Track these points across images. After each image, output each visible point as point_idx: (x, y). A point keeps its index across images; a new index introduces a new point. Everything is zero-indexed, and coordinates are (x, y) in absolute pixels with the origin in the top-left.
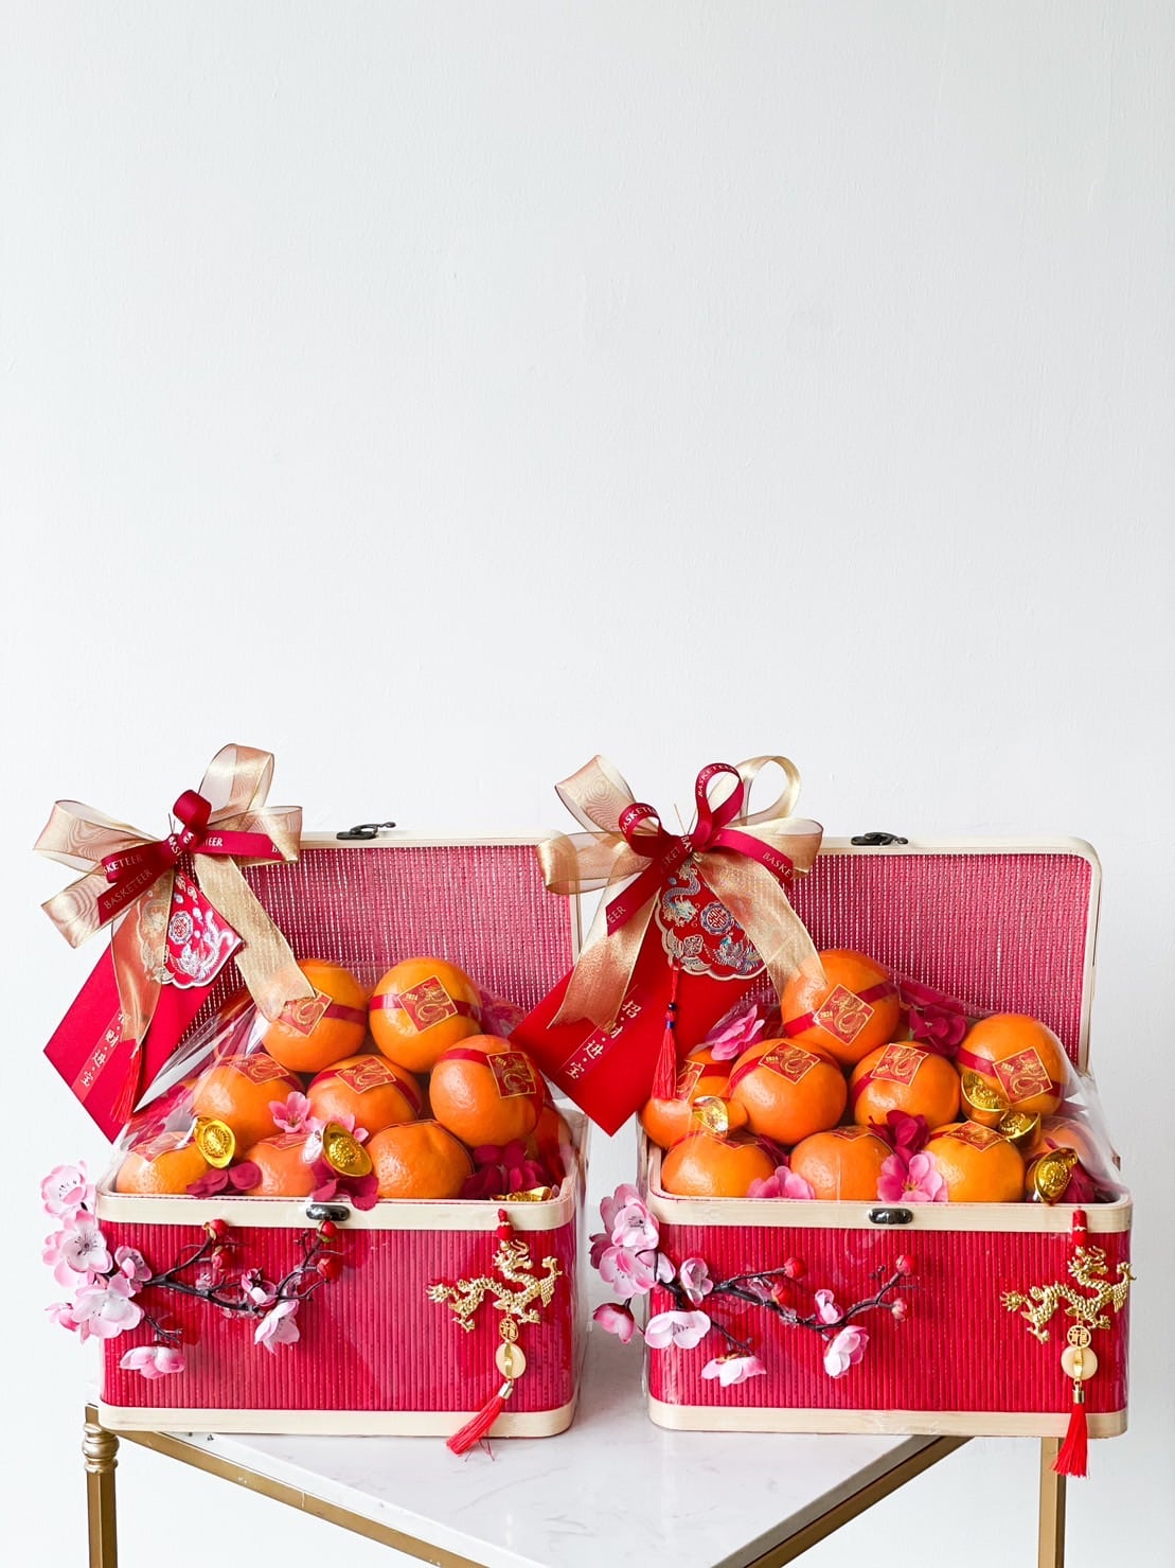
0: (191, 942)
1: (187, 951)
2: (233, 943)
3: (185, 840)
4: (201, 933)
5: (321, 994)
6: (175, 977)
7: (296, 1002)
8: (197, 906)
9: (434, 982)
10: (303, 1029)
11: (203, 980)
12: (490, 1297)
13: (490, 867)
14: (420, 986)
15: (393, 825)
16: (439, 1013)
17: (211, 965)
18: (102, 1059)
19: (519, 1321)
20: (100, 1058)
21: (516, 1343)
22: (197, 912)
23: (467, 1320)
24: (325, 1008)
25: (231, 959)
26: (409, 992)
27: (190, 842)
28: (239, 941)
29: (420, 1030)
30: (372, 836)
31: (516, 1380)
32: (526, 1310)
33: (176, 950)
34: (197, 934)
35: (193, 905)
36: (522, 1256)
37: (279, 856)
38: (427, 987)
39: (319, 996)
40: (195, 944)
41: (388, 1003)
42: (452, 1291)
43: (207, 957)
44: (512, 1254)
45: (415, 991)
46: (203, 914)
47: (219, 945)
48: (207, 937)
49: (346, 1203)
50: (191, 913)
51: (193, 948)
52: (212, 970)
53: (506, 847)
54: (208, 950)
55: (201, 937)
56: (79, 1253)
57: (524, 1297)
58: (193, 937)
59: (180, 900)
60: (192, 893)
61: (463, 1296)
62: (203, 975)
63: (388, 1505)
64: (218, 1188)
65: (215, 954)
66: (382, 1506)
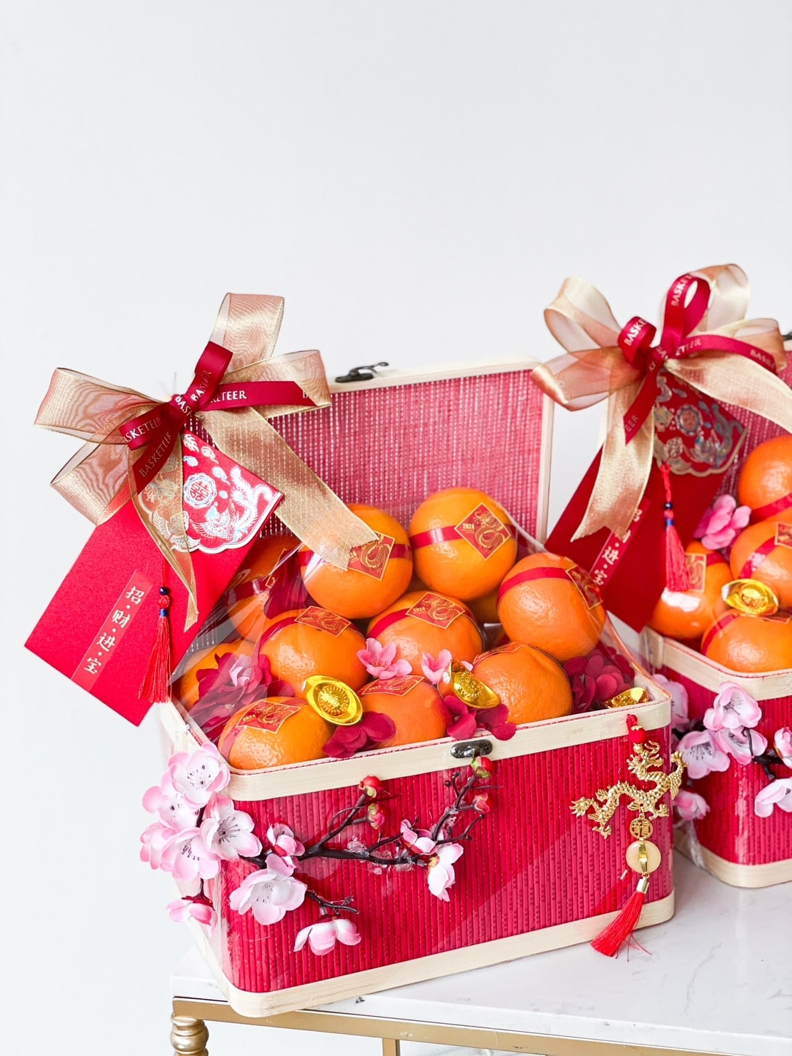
0: (216, 504)
1: (212, 514)
2: (272, 499)
3: (194, 397)
4: (229, 493)
5: (383, 535)
6: (202, 542)
7: (360, 547)
8: (217, 465)
9: (482, 510)
10: (375, 573)
11: (240, 540)
12: (625, 800)
13: (474, 398)
14: (473, 515)
15: (387, 364)
16: (497, 539)
17: (248, 524)
18: (111, 642)
19: (650, 818)
20: (107, 642)
21: (650, 839)
22: (218, 472)
23: (606, 827)
24: (390, 549)
25: (272, 514)
26: (465, 522)
27: (199, 399)
28: (278, 495)
29: (486, 557)
30: (369, 377)
31: (652, 874)
32: (657, 807)
33: (198, 516)
34: (224, 495)
35: (212, 465)
36: (654, 755)
37: (309, 402)
38: (479, 515)
39: (382, 538)
40: (222, 505)
41: (437, 536)
42: (592, 802)
43: (240, 517)
44: (644, 754)
45: (470, 520)
46: (228, 473)
47: (255, 501)
48: (237, 496)
49: (487, 736)
50: (209, 473)
51: (220, 510)
52: (250, 530)
53: (490, 376)
54: (240, 510)
55: (230, 497)
56: (220, 841)
57: (655, 793)
58: (218, 499)
59: (192, 462)
60: (207, 452)
61: (601, 804)
62: (238, 535)
63: (614, 1022)
64: (359, 745)
65: (251, 512)
66: (607, 1024)
